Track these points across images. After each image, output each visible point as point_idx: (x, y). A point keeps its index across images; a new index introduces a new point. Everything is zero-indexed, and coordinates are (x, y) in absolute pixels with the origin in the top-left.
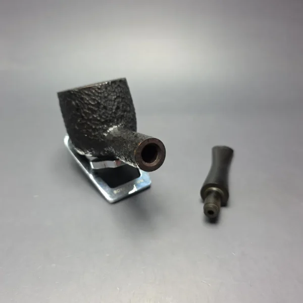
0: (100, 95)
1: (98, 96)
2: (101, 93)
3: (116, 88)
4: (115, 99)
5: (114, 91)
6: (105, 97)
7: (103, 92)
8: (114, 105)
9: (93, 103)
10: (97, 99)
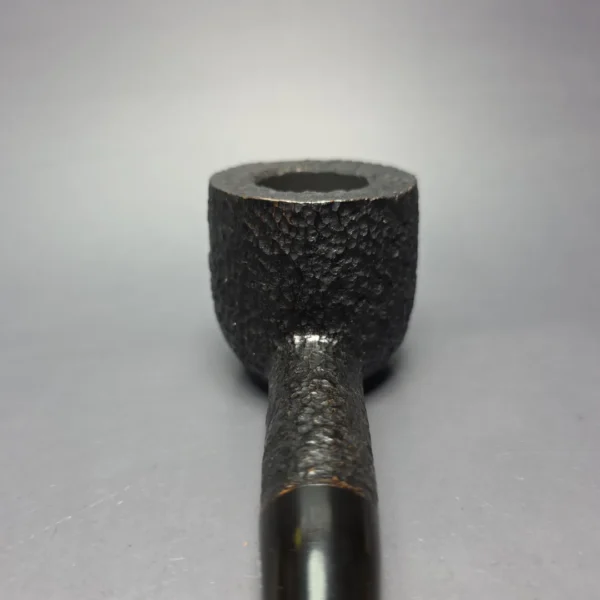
0: (293, 235)
1: (286, 236)
2: (297, 230)
3: (352, 224)
4: (339, 257)
5: (344, 234)
6: (308, 246)
7: (306, 230)
8: (328, 274)
9: (267, 252)
10: (282, 243)
